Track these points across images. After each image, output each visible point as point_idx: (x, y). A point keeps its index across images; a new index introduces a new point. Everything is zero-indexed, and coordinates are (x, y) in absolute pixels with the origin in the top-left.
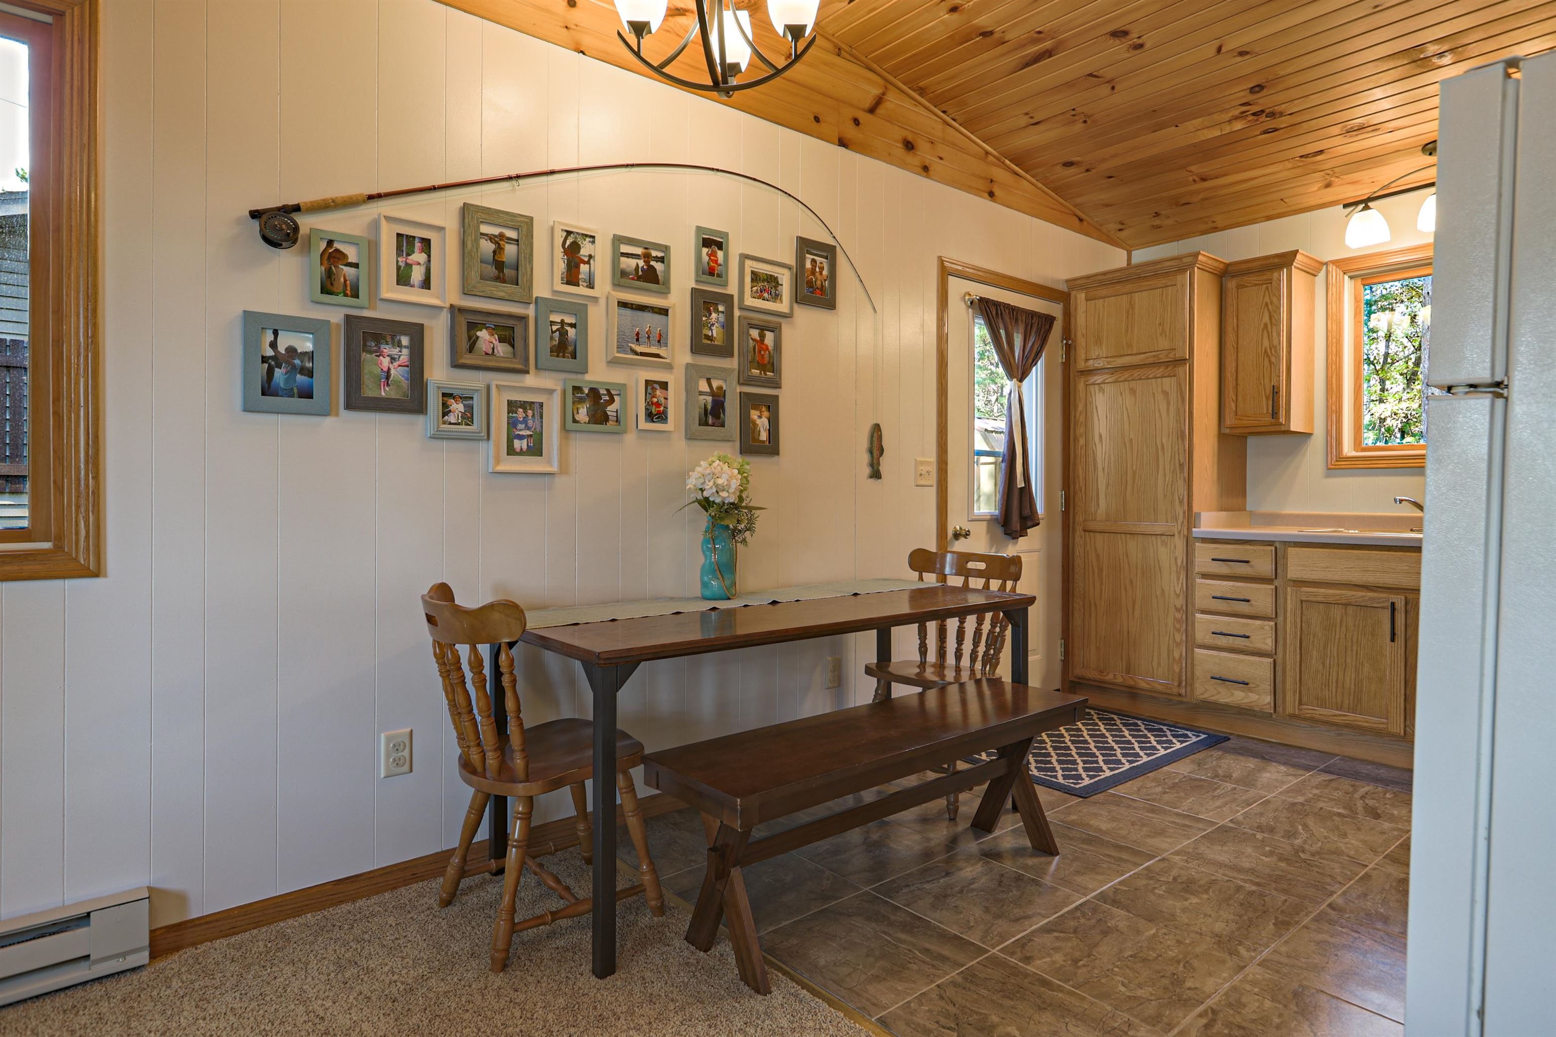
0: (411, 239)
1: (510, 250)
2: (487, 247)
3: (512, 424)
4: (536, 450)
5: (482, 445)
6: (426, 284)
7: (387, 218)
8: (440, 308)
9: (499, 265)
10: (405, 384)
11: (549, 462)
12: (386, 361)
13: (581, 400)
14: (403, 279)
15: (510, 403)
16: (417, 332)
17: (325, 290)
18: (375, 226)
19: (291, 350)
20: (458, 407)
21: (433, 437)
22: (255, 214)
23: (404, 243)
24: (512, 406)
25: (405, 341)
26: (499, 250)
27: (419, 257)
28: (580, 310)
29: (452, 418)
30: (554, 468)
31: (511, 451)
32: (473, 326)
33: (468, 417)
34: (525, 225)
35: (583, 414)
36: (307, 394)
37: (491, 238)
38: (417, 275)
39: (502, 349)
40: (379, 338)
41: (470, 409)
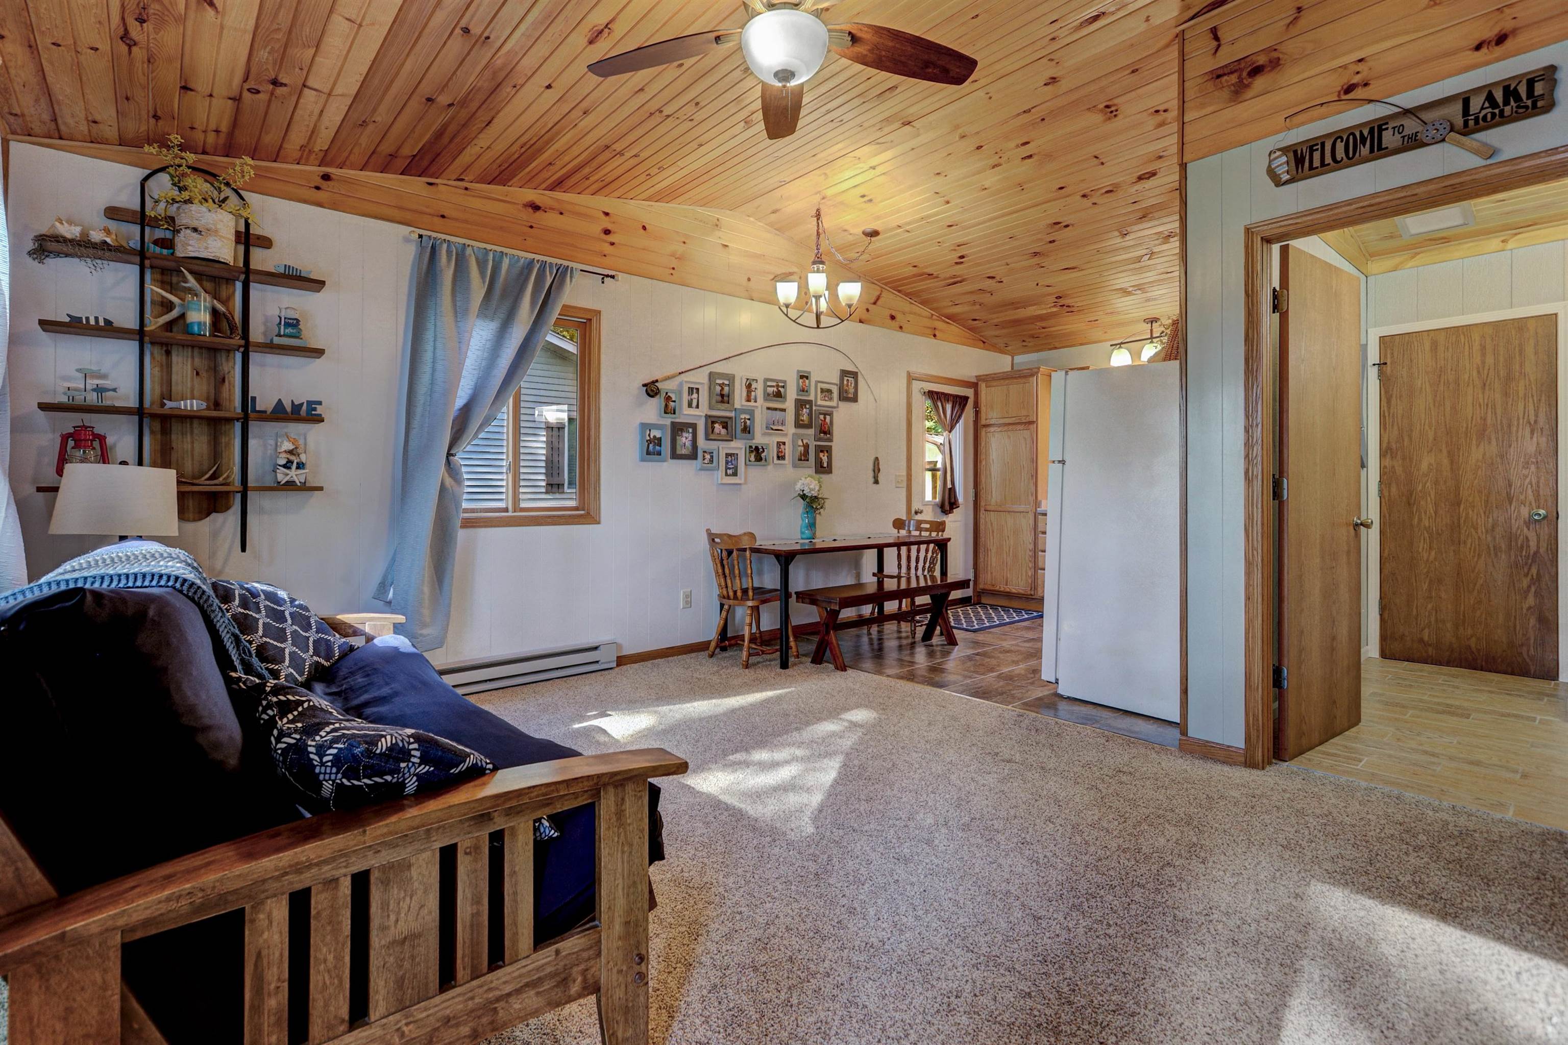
0: (692, 389)
1: (726, 389)
2: (718, 388)
3: (727, 463)
4: (735, 474)
5: (716, 472)
6: (697, 407)
7: (686, 382)
8: (701, 416)
9: (722, 396)
10: (690, 448)
11: (740, 479)
12: (684, 439)
13: (752, 452)
14: (690, 405)
15: (726, 454)
16: (694, 426)
17: (666, 413)
18: (681, 384)
19: (655, 437)
20: (708, 457)
21: (701, 470)
22: (644, 385)
23: (691, 390)
24: (727, 455)
25: (691, 430)
26: (723, 389)
27: (695, 396)
28: (751, 413)
29: (706, 461)
30: (742, 481)
31: (727, 475)
32: (713, 423)
33: (711, 461)
34: (731, 378)
35: (753, 458)
36: (659, 454)
37: (720, 385)
38: (694, 403)
39: (723, 431)
40: (682, 430)
41: (712, 457)
